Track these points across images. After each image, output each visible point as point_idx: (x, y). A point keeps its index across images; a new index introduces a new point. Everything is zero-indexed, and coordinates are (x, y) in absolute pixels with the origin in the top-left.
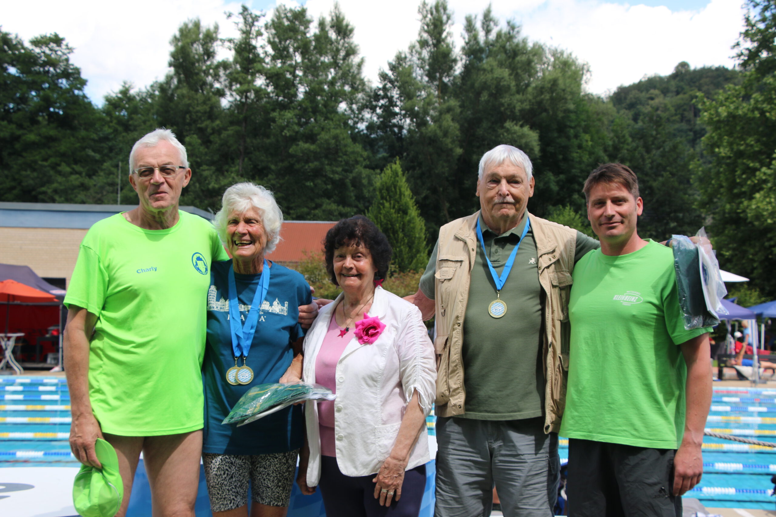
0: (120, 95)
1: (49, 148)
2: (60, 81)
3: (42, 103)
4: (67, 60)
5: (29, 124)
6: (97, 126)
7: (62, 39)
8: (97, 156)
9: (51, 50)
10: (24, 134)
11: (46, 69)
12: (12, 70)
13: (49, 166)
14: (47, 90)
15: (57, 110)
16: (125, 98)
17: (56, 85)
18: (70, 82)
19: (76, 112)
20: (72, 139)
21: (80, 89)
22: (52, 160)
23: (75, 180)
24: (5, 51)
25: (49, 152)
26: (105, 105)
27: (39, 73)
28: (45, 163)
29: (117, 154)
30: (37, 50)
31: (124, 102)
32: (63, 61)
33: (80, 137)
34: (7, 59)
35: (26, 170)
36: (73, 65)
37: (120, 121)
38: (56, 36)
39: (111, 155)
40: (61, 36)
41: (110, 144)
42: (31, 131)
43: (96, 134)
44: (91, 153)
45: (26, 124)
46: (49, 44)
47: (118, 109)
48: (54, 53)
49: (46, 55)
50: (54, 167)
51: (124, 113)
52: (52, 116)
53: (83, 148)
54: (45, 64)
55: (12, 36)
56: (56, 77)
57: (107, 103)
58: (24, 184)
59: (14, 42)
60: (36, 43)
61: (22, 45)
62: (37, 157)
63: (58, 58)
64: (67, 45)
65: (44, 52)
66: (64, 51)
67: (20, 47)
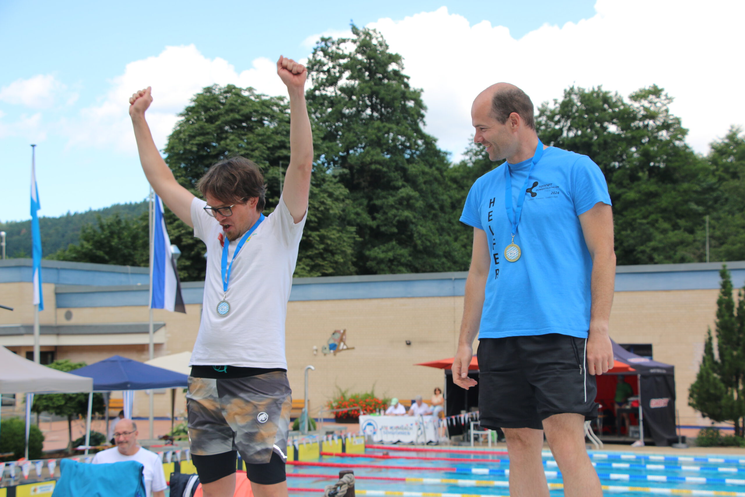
0: (726, 141)
1: (650, 204)
2: (660, 133)
3: (642, 158)
4: (667, 111)
5: (628, 182)
6: (700, 176)
7: (662, 90)
8: (700, 209)
9: (650, 102)
10: (624, 193)
11: (646, 122)
12: (613, 129)
13: (648, 223)
14: (646, 145)
15: (657, 164)
16: (732, 143)
17: (656, 137)
18: (670, 134)
19: (677, 164)
20: (673, 193)
21: (680, 140)
22: (653, 217)
23: (674, 236)
24: (605, 110)
25: (650, 209)
26: (711, 152)
27: (638, 128)
28: (644, 221)
29: (722, 205)
30: (636, 105)
31: (731, 148)
32: (662, 113)
33: (681, 190)
34: (607, 117)
35: (626, 230)
36: (672, 115)
37: (726, 169)
38: (655, 87)
39: (717, 206)
40: (660, 87)
41: (715, 194)
42: (630, 189)
43: (699, 185)
44: (693, 206)
45: (626, 182)
46: (648, 97)
47: (724, 156)
48: (653, 105)
49: (646, 109)
50: (653, 224)
51: (730, 159)
52: (652, 170)
53: (686, 202)
54: (645, 117)
55: (612, 94)
56: (656, 130)
57: (713, 150)
58: (625, 244)
59: (614, 100)
60: (635, 97)
61: (622, 101)
62: (638, 215)
63: (657, 110)
64: (666, 95)
65: (643, 106)
66: (663, 102)
67: (619, 104)
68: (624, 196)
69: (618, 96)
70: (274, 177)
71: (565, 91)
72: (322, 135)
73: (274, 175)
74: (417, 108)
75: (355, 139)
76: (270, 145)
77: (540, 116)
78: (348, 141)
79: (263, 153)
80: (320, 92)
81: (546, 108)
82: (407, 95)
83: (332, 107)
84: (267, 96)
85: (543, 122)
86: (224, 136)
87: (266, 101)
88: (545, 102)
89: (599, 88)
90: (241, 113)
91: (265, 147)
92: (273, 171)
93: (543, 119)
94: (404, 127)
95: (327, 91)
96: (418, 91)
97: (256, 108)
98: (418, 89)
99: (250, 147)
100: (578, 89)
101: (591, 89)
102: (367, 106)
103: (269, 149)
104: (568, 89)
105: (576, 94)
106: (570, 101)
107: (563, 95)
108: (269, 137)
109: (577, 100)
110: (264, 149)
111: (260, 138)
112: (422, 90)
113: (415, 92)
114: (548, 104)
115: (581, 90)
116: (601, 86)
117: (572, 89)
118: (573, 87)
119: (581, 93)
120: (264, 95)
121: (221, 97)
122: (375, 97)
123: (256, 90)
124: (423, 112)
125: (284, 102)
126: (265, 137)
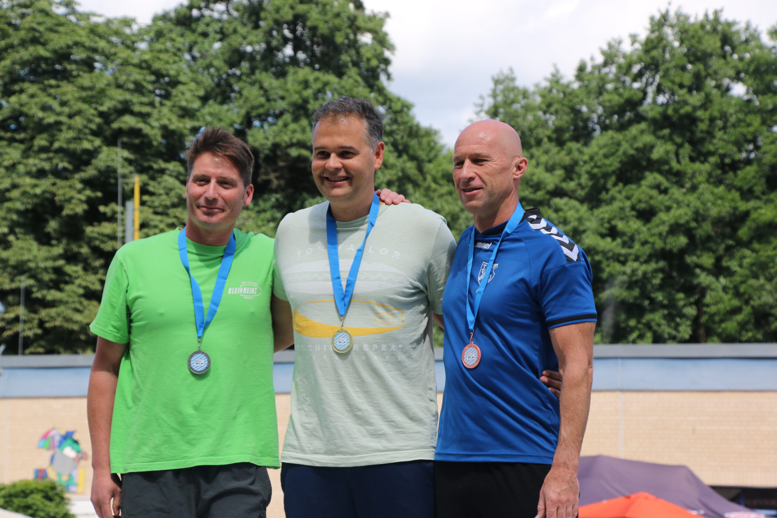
24: (724, 56)
34: (728, 69)
59: (743, 38)
68: (754, 215)
69: (751, 30)
70: (108, 167)
71: (652, 19)
72: (202, 93)
73: (110, 163)
74: (379, 48)
75: (263, 100)
76: (104, 108)
77: (605, 64)
78: (249, 105)
79: (90, 121)
80: (201, 12)
81: (618, 51)
82: (360, 22)
83: (221, 40)
84: (100, 16)
85: (611, 76)
86: (17, 87)
87: (97, 25)
88: (615, 40)
89: (716, 13)
90: (51, 46)
91: (93, 111)
92: (108, 155)
93: (610, 71)
94: (351, 81)
95: (212, 10)
96: (381, 16)
97: (77, 39)
98: (380, 12)
99: (66, 110)
100: (676, 17)
101: (701, 17)
102: (286, 41)
103: (101, 114)
104: (658, 16)
105: (672, 26)
106: (661, 39)
107: (648, 26)
108: (102, 92)
109: (674, 36)
110: (93, 115)
111: (84, 94)
112: (387, 15)
113: (372, 18)
114: (620, 42)
115: (682, 18)
116: (721, 11)
117: (665, 17)
118: (667, 11)
119: (682, 24)
120: (94, 15)
121: (11, 14)
122: (300, 24)
123: (79, 4)
124: (387, 54)
125: (132, 30)
126: (94, 93)
